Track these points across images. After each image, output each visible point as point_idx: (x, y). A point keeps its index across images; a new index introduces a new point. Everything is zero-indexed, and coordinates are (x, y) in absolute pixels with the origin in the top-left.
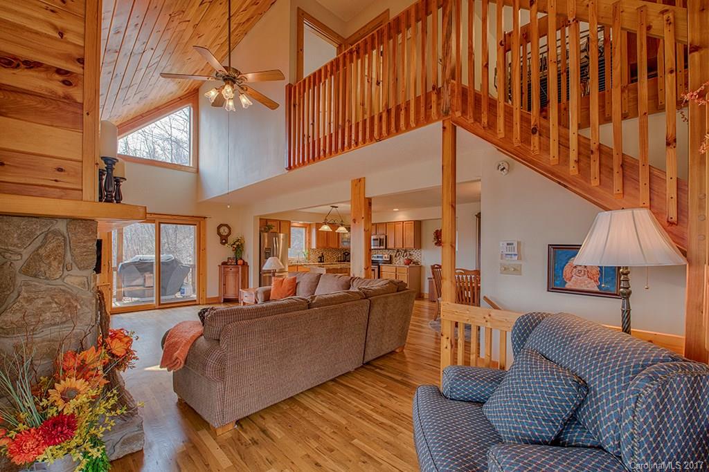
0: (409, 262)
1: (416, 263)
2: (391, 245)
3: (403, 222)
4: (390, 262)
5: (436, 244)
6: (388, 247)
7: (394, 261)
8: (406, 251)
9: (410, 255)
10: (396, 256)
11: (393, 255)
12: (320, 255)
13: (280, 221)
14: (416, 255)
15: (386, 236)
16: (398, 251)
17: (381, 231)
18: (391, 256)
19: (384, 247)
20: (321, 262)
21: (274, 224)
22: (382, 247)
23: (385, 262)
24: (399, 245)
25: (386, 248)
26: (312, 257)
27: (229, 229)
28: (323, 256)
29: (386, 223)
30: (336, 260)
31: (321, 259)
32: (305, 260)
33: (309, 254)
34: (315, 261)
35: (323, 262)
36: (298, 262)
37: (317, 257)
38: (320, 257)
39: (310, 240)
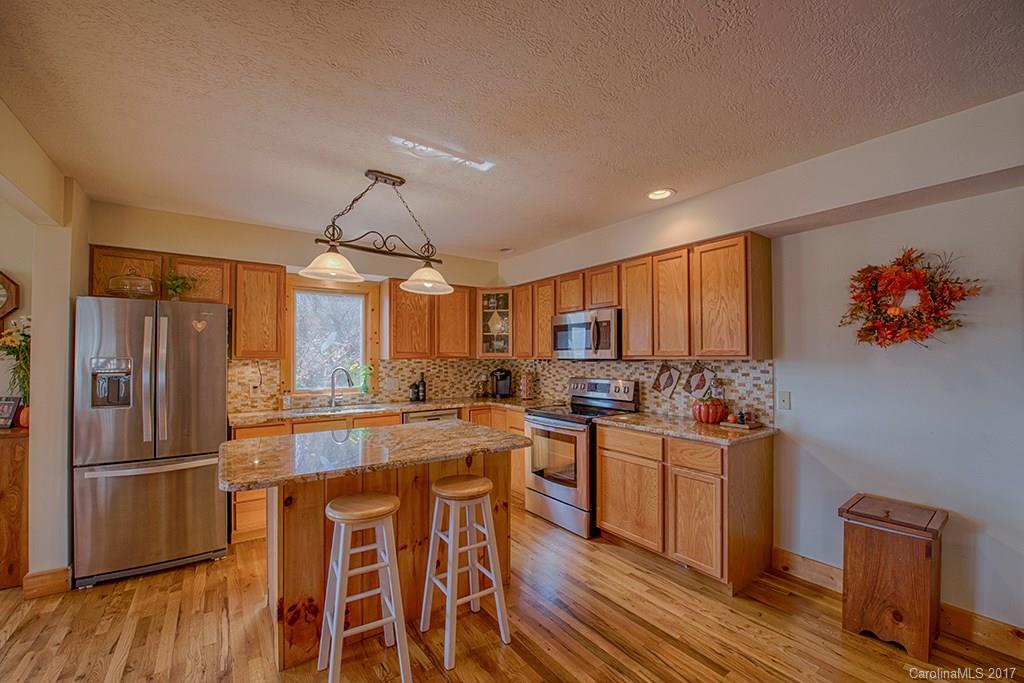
0: (717, 414)
1: (751, 419)
2: (637, 343)
3: (690, 248)
4: (636, 405)
5: (865, 335)
6: (626, 352)
7: (649, 402)
8: (698, 368)
9: (720, 383)
10: (656, 386)
11: (648, 380)
12: (416, 378)
13: (235, 265)
14: (744, 387)
15: (619, 312)
16: (665, 367)
17: (603, 294)
18: (637, 384)
19: (610, 353)
20: (417, 399)
21: (212, 273)
22: (603, 354)
23: (617, 409)
24: (674, 344)
25: (620, 356)
26: (388, 385)
27: (8, 290)
28: (422, 381)
29: (619, 265)
30: (471, 391)
31: (418, 392)
32: (362, 395)
33: (374, 376)
34: (400, 399)
35: (424, 400)
36: (330, 403)
37: (406, 385)
38: (415, 386)
39: (378, 333)
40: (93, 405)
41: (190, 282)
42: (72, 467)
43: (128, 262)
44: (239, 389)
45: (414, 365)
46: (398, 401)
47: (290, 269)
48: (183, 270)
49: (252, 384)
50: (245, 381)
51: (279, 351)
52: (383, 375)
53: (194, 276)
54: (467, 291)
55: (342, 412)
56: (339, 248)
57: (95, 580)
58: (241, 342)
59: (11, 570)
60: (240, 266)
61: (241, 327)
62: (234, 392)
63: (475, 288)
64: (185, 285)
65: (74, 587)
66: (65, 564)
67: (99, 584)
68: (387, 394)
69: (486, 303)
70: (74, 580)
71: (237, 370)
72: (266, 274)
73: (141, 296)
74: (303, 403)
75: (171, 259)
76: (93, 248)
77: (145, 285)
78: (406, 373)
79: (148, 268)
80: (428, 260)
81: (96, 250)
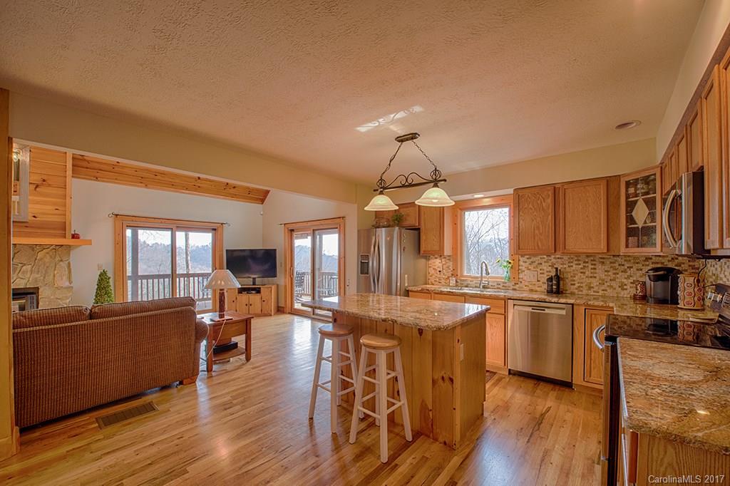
12: (553, 273)
20: (551, 291)
26: (528, 276)
28: (557, 275)
31: (552, 285)
32: (506, 283)
34: (538, 289)
37: (544, 278)
38: (551, 280)
40: (361, 273)
45: (554, 260)
46: (536, 291)
49: (439, 269)
50: (436, 267)
52: (523, 268)
53: (404, 213)
54: (605, 183)
55: (485, 293)
58: (423, 245)
61: (423, 238)
62: (431, 274)
68: (527, 284)
71: (433, 261)
78: (546, 267)
80: (435, 183)
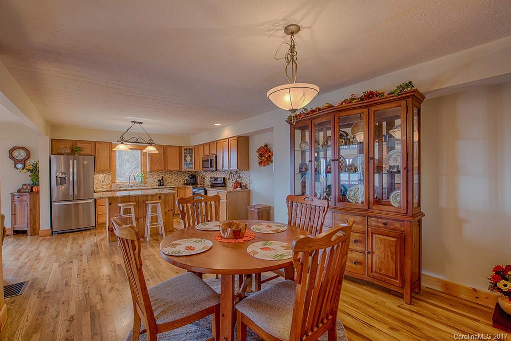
0: (236, 185)
1: (243, 187)
2: (220, 167)
4: (224, 185)
5: (261, 163)
6: (218, 169)
8: (236, 173)
9: (240, 176)
10: (229, 179)
11: (228, 177)
13: (95, 143)
14: (244, 178)
15: (216, 156)
16: (230, 173)
17: (213, 150)
18: (224, 178)
19: (214, 169)
20: (160, 185)
21: (87, 145)
22: (212, 169)
25: (216, 170)
27: (27, 152)
28: (162, 179)
29: (216, 141)
30: (182, 182)
31: (161, 183)
32: (140, 184)
33: (145, 178)
34: (154, 185)
35: (163, 185)
36: (129, 186)
37: (157, 180)
38: (160, 181)
39: (146, 163)
40: (57, 185)
41: (82, 149)
42: (51, 202)
43: (62, 143)
44: (97, 181)
45: (159, 174)
47: (113, 143)
48: (79, 145)
49: (102, 180)
50: (100, 179)
51: (110, 169)
52: (148, 177)
53: (83, 147)
54: (178, 148)
56: (124, 143)
57: (58, 232)
58: (98, 167)
59: (34, 230)
60: (97, 143)
61: (98, 162)
62: (96, 183)
63: (181, 147)
64: (80, 149)
65: (52, 234)
66: (50, 228)
67: (59, 233)
68: (150, 183)
69: (185, 151)
70: (52, 232)
71: (97, 175)
72: (105, 145)
73: (67, 155)
74: (119, 186)
75: (75, 142)
76: (52, 140)
77: (69, 151)
78: (156, 176)
79: (68, 146)
80: (151, 144)
81: (53, 141)
